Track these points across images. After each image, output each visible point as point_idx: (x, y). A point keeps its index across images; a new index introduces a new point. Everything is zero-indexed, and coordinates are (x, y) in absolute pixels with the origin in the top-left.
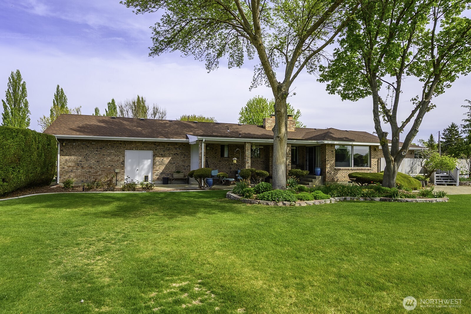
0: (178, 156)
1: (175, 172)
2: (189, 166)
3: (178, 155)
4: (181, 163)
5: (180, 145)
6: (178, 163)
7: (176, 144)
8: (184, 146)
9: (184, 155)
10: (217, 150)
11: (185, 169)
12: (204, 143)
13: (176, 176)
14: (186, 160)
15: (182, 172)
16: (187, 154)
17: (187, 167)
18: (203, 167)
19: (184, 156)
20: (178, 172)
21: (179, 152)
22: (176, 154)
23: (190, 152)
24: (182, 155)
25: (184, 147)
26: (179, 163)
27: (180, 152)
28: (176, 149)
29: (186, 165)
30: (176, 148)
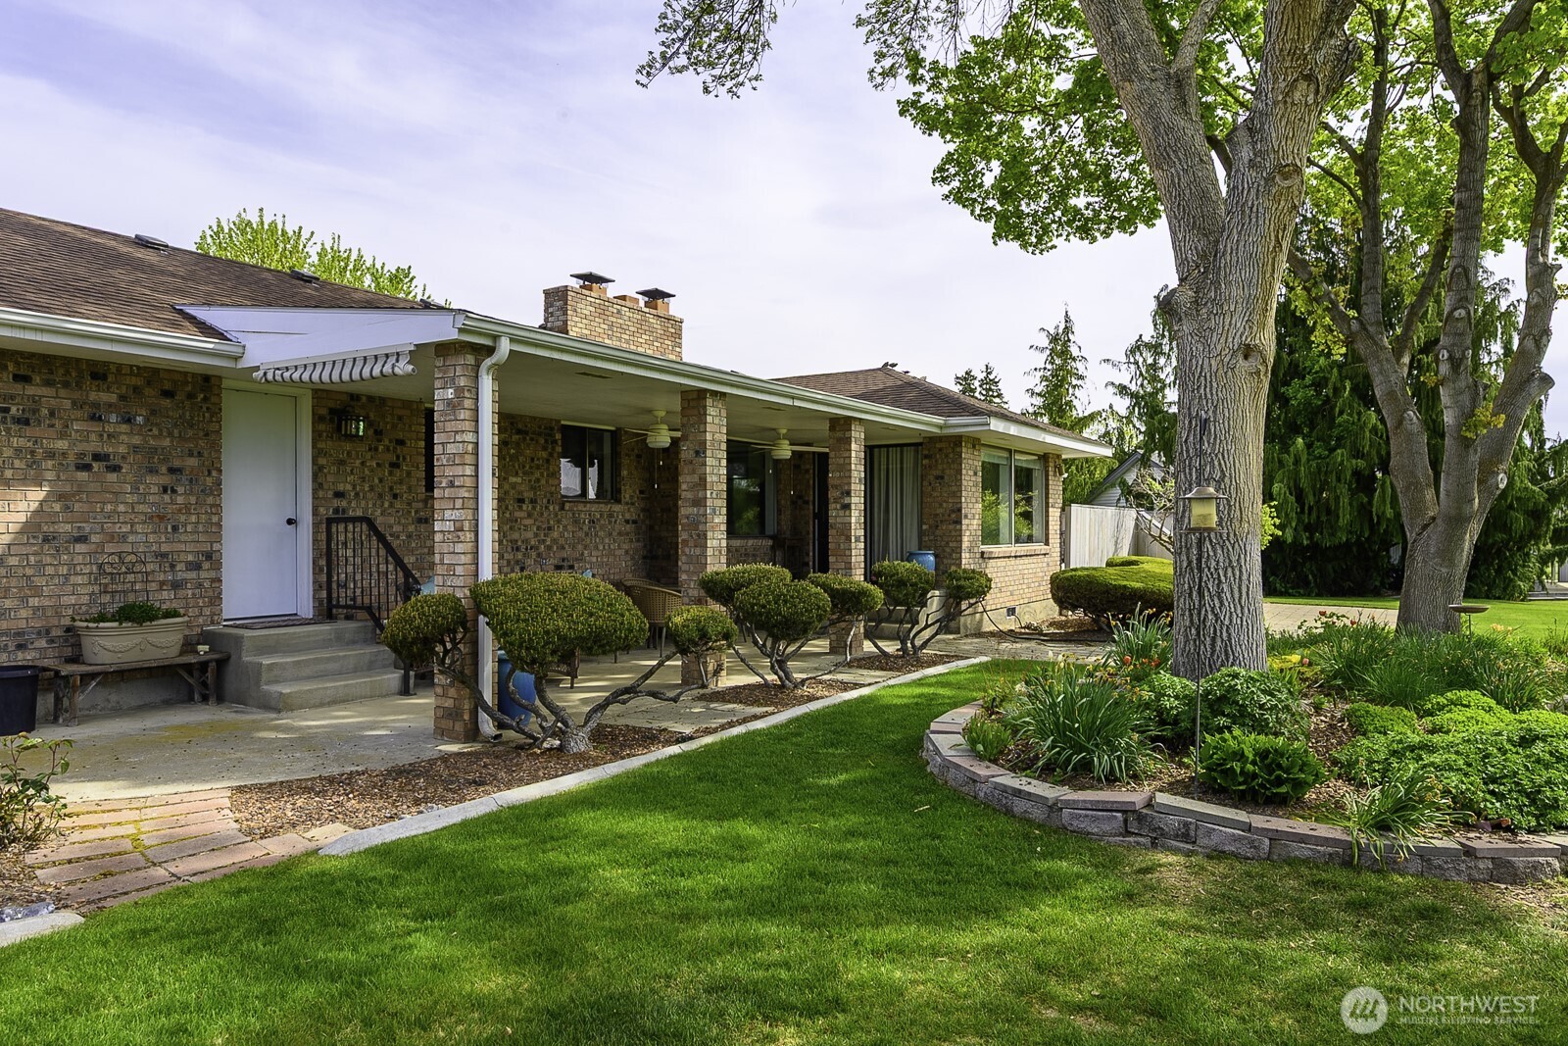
0: (112, 477)
1: (102, 618)
2: (209, 556)
3: (116, 469)
4: (143, 538)
5: (136, 389)
6: (112, 537)
7: (95, 376)
8: (168, 394)
9: (172, 471)
10: (401, 442)
11: (176, 585)
12: (501, 373)
13: (112, 646)
14: (187, 509)
15: (168, 614)
16: (193, 462)
17: (196, 566)
18: (487, 572)
19: (165, 480)
20: (137, 614)
21: (123, 442)
22: (97, 457)
23: (216, 447)
24: (152, 471)
25: (167, 402)
26: (123, 538)
27: (135, 449)
28: (95, 418)
29: (186, 548)
30: (96, 405)
